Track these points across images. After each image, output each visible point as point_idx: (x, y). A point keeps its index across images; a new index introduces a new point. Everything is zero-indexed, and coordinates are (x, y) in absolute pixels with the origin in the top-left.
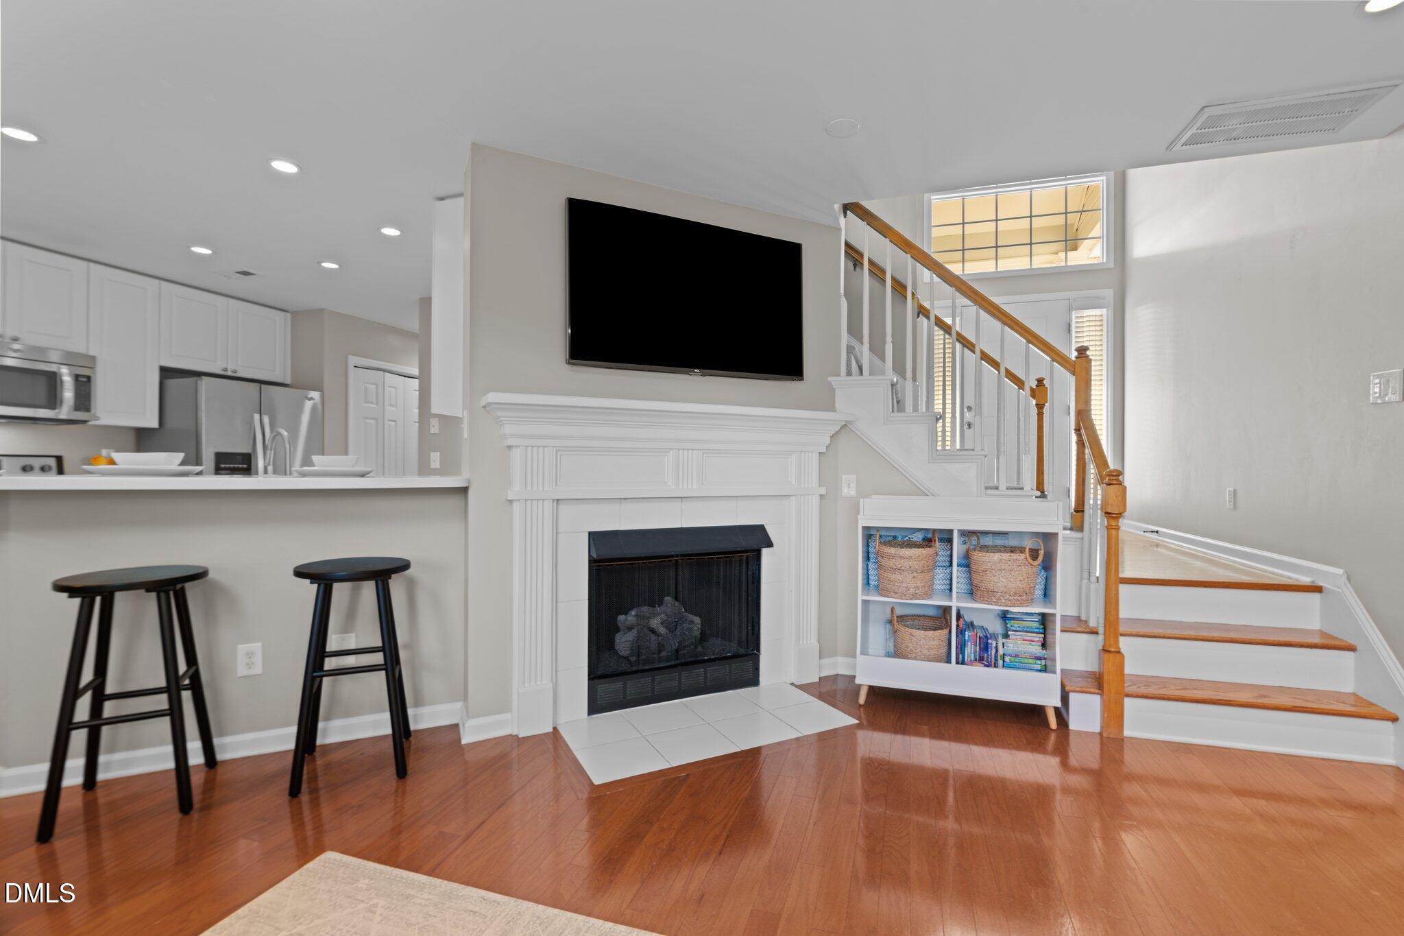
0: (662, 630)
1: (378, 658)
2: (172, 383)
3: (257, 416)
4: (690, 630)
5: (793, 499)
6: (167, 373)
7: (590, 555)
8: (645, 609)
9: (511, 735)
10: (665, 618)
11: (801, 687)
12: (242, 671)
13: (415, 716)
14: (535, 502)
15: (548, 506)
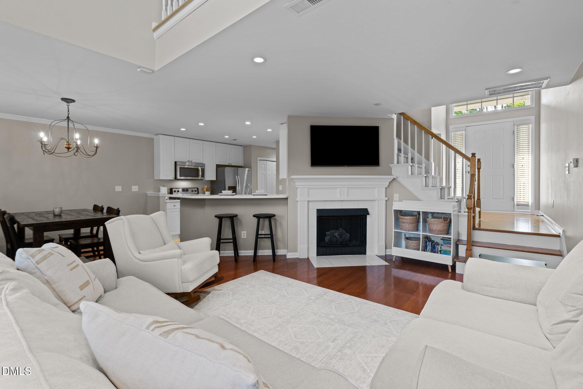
0: (337, 236)
1: (270, 236)
2: (219, 169)
3: (237, 176)
4: (345, 237)
5: (377, 202)
6: (218, 166)
7: (317, 215)
8: (334, 231)
9: (298, 258)
10: (339, 233)
11: (379, 256)
12: (243, 237)
13: (276, 252)
14: (303, 201)
15: (306, 202)
